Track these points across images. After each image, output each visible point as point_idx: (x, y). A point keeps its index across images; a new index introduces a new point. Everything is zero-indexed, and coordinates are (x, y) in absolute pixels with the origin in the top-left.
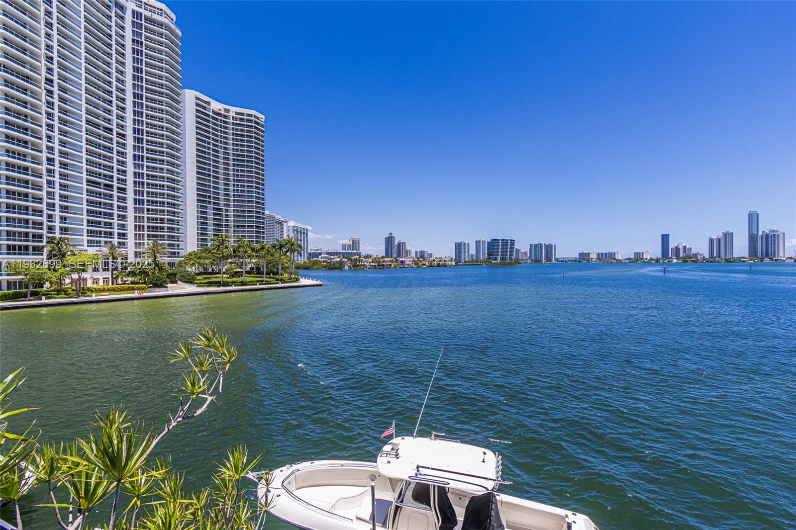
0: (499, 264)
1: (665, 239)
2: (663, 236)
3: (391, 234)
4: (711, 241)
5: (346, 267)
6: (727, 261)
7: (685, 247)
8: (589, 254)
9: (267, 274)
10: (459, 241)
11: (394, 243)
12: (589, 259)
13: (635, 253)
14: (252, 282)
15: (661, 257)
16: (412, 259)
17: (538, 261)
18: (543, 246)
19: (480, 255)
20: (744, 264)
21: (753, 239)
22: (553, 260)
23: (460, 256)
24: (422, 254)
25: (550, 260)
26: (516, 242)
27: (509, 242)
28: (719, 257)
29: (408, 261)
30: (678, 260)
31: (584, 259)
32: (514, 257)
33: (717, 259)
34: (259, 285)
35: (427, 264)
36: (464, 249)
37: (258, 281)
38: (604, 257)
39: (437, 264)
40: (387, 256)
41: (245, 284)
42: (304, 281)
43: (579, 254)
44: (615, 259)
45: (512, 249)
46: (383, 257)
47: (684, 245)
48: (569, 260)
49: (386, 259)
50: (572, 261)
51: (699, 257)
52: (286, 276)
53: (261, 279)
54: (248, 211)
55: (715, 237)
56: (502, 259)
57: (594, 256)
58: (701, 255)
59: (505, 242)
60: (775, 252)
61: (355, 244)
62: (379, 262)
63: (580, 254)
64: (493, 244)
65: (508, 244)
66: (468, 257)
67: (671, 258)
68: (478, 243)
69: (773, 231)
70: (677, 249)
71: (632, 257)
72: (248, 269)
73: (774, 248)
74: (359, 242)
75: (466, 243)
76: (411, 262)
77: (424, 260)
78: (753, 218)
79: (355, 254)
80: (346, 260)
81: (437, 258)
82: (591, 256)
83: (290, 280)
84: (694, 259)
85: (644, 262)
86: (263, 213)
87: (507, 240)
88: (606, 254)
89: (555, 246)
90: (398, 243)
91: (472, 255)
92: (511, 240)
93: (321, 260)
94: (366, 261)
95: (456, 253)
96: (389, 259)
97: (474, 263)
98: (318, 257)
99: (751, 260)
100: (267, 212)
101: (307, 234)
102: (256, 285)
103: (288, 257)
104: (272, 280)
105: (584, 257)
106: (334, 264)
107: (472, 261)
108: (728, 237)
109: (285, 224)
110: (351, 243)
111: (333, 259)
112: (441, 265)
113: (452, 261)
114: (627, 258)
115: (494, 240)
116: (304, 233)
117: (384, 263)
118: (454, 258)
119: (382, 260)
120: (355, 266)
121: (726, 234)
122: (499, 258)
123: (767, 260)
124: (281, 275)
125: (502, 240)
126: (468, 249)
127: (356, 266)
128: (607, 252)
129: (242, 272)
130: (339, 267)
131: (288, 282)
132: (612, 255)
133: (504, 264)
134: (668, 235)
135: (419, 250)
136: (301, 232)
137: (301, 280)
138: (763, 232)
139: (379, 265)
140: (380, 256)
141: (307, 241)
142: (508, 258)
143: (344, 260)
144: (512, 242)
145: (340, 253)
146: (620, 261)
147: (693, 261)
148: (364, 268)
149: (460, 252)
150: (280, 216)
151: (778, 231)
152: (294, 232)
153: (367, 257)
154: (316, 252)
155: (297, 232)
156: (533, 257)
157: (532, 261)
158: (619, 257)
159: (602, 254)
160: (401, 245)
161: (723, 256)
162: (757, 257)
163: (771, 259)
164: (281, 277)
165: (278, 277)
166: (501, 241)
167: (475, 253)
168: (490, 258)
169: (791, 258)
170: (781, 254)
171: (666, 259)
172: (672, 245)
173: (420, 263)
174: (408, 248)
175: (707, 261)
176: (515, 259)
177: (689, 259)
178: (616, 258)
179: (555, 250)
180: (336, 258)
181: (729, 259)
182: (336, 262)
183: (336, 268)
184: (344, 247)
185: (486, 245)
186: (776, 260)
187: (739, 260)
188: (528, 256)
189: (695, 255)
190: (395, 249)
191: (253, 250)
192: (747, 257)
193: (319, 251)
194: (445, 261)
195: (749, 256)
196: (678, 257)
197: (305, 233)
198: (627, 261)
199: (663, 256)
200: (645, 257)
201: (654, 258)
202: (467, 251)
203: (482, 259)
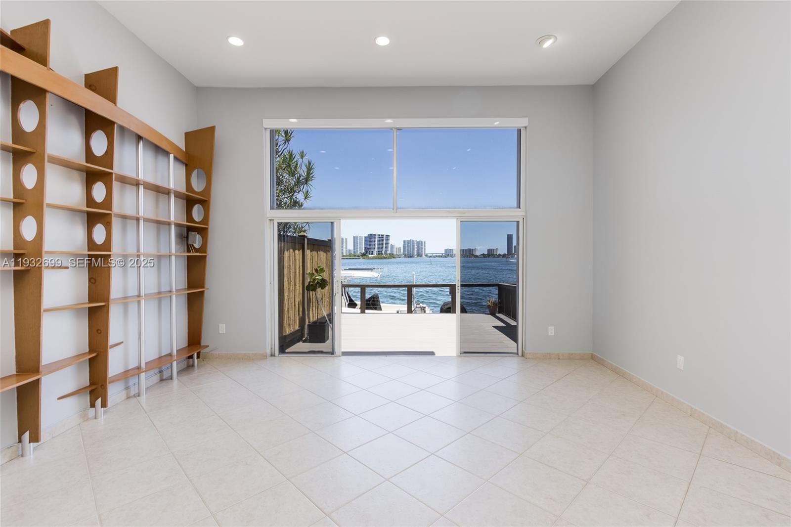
0: (376, 258)
1: (510, 238)
2: (508, 235)
8: (452, 250)
12: (452, 254)
13: (488, 250)
15: (507, 253)
17: (411, 256)
18: (415, 242)
19: (357, 250)
22: (424, 255)
25: (421, 256)
26: (390, 237)
31: (448, 254)
32: (389, 252)
36: (343, 244)
44: (472, 254)
45: (387, 244)
48: (437, 256)
50: (439, 257)
56: (378, 253)
59: (381, 237)
63: (446, 250)
64: (370, 239)
65: (383, 240)
66: (346, 252)
68: (355, 238)
71: (486, 253)
75: (344, 238)
82: (454, 252)
85: (494, 257)
87: (383, 235)
88: (466, 250)
89: (425, 242)
91: (350, 250)
92: (386, 236)
97: (352, 256)
107: (350, 255)
114: (482, 253)
115: (371, 235)
122: (375, 252)
125: (379, 235)
126: (346, 244)
132: (470, 251)
133: (380, 257)
134: (512, 235)
142: (383, 252)
146: (477, 256)
156: (406, 252)
157: (405, 255)
158: (478, 253)
159: (463, 250)
166: (377, 236)
167: (353, 248)
168: (367, 253)
171: (510, 254)
176: (390, 254)
179: (425, 247)
185: (364, 240)
188: (402, 251)
198: (482, 256)
200: (495, 253)
201: (502, 254)
202: (345, 246)
203: (359, 253)
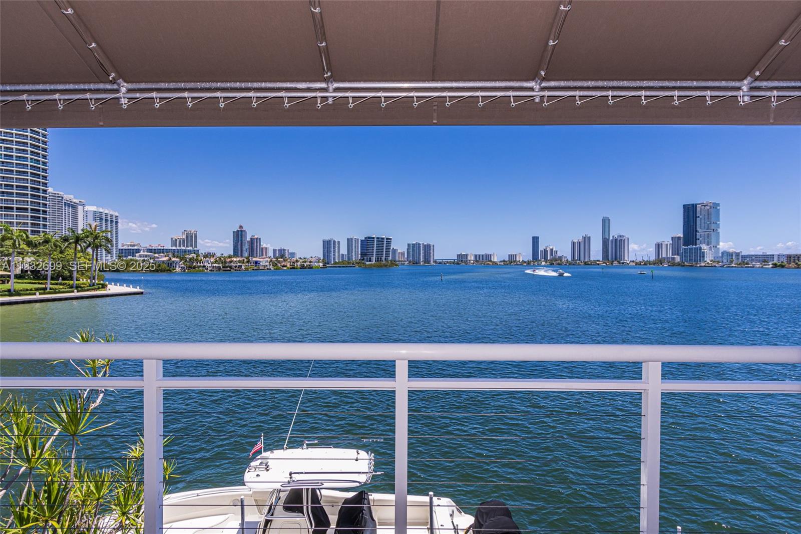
0: (374, 266)
1: (535, 240)
2: (533, 238)
3: (241, 227)
4: (573, 243)
5: (178, 269)
6: (586, 263)
7: (552, 250)
8: (467, 255)
9: (52, 279)
10: (327, 239)
11: (246, 237)
12: (466, 261)
13: (509, 255)
14: (27, 290)
15: (532, 260)
16: (269, 260)
17: (416, 263)
18: (422, 246)
19: (352, 256)
20: (598, 266)
21: (605, 242)
22: (432, 262)
23: (328, 256)
24: (281, 254)
25: (429, 262)
26: (392, 241)
27: (385, 240)
28: (580, 260)
29: (264, 262)
30: (546, 262)
31: (462, 261)
32: (390, 258)
33: (578, 262)
34: (40, 294)
35: (288, 266)
36: (334, 247)
37: (37, 289)
38: (481, 259)
39: (301, 265)
40: (236, 254)
41: (18, 293)
42: (113, 289)
43: (458, 255)
44: (490, 261)
45: (388, 249)
46: (230, 257)
47: (551, 248)
48: (448, 262)
49: (235, 259)
50: (450, 263)
51: (563, 260)
52: (84, 281)
53: (43, 286)
54: (17, 186)
55: (576, 241)
56: (377, 260)
57: (471, 258)
58: (565, 257)
59: (380, 240)
60: (621, 256)
61: (191, 238)
62: (226, 262)
64: (367, 243)
65: (384, 243)
66: (339, 257)
67: (540, 261)
68: (349, 241)
69: (621, 236)
70: (546, 251)
71: (507, 259)
72: (18, 271)
73: (621, 252)
74: (196, 237)
75: (336, 241)
76: (268, 263)
77: (285, 261)
78: (606, 223)
79: (190, 252)
80: (177, 260)
81: (300, 259)
82: (469, 258)
83: (92, 287)
84: (559, 262)
85: (517, 264)
86: (45, 191)
87: (383, 239)
88: (483, 256)
89: (433, 246)
90: (251, 239)
91: (343, 255)
92: (387, 239)
93: (139, 259)
94: (207, 261)
95: (323, 252)
96: (238, 259)
97: (346, 264)
98: (133, 255)
99: (604, 263)
100: (50, 190)
101: (117, 222)
102: (35, 294)
103: (88, 254)
104: (61, 287)
105: (462, 258)
106: (159, 265)
107: (343, 262)
108: (587, 240)
109: (80, 208)
110: (184, 237)
111: (158, 258)
112: (306, 267)
113: (319, 262)
114: (502, 260)
115: (369, 238)
116: (112, 221)
117: (232, 264)
118: (322, 258)
119: (229, 260)
120: (190, 267)
121: (585, 238)
122: (374, 258)
123: (615, 263)
124: (77, 280)
125: (378, 238)
126: (339, 247)
127: (192, 266)
128: (484, 253)
129: (9, 276)
130: (168, 268)
131: (88, 290)
132: (488, 257)
133: (380, 265)
134: (538, 238)
135: (278, 248)
136: (106, 220)
137: (109, 286)
138: (613, 237)
139: (225, 266)
140: (226, 255)
141: (117, 233)
142: (383, 258)
143: (174, 259)
144: (389, 240)
145: (168, 251)
146: (495, 263)
147: (559, 264)
148: (203, 270)
149: (329, 252)
150: (72, 197)
151: (623, 236)
152: (95, 219)
153: (206, 256)
154: (130, 248)
155: (101, 219)
156: (411, 258)
157: (410, 262)
158: (495, 259)
159: (479, 255)
160: (254, 242)
161: (582, 259)
162: (609, 260)
163: (619, 262)
164: (77, 282)
165: (71, 282)
166: (376, 240)
167: (346, 253)
168: (363, 260)
169: (633, 261)
170: (626, 259)
171: (536, 261)
172: (541, 248)
173: (279, 265)
174: (264, 245)
175: (569, 264)
176: (391, 261)
177: (555, 262)
178: (492, 260)
179: (433, 251)
180: (162, 257)
181: (587, 262)
182: (163, 262)
183: (162, 271)
184: (174, 242)
185: (360, 243)
186: (623, 263)
187: (595, 263)
188: (406, 257)
189: (560, 258)
190: (246, 246)
191: (29, 244)
192: (601, 260)
193: (136, 248)
194: (310, 262)
195: (603, 259)
196: (546, 260)
197: (114, 221)
198: (502, 264)
199: (533, 258)
200: (518, 260)
201: (526, 260)
202: (337, 251)
203: (354, 259)
